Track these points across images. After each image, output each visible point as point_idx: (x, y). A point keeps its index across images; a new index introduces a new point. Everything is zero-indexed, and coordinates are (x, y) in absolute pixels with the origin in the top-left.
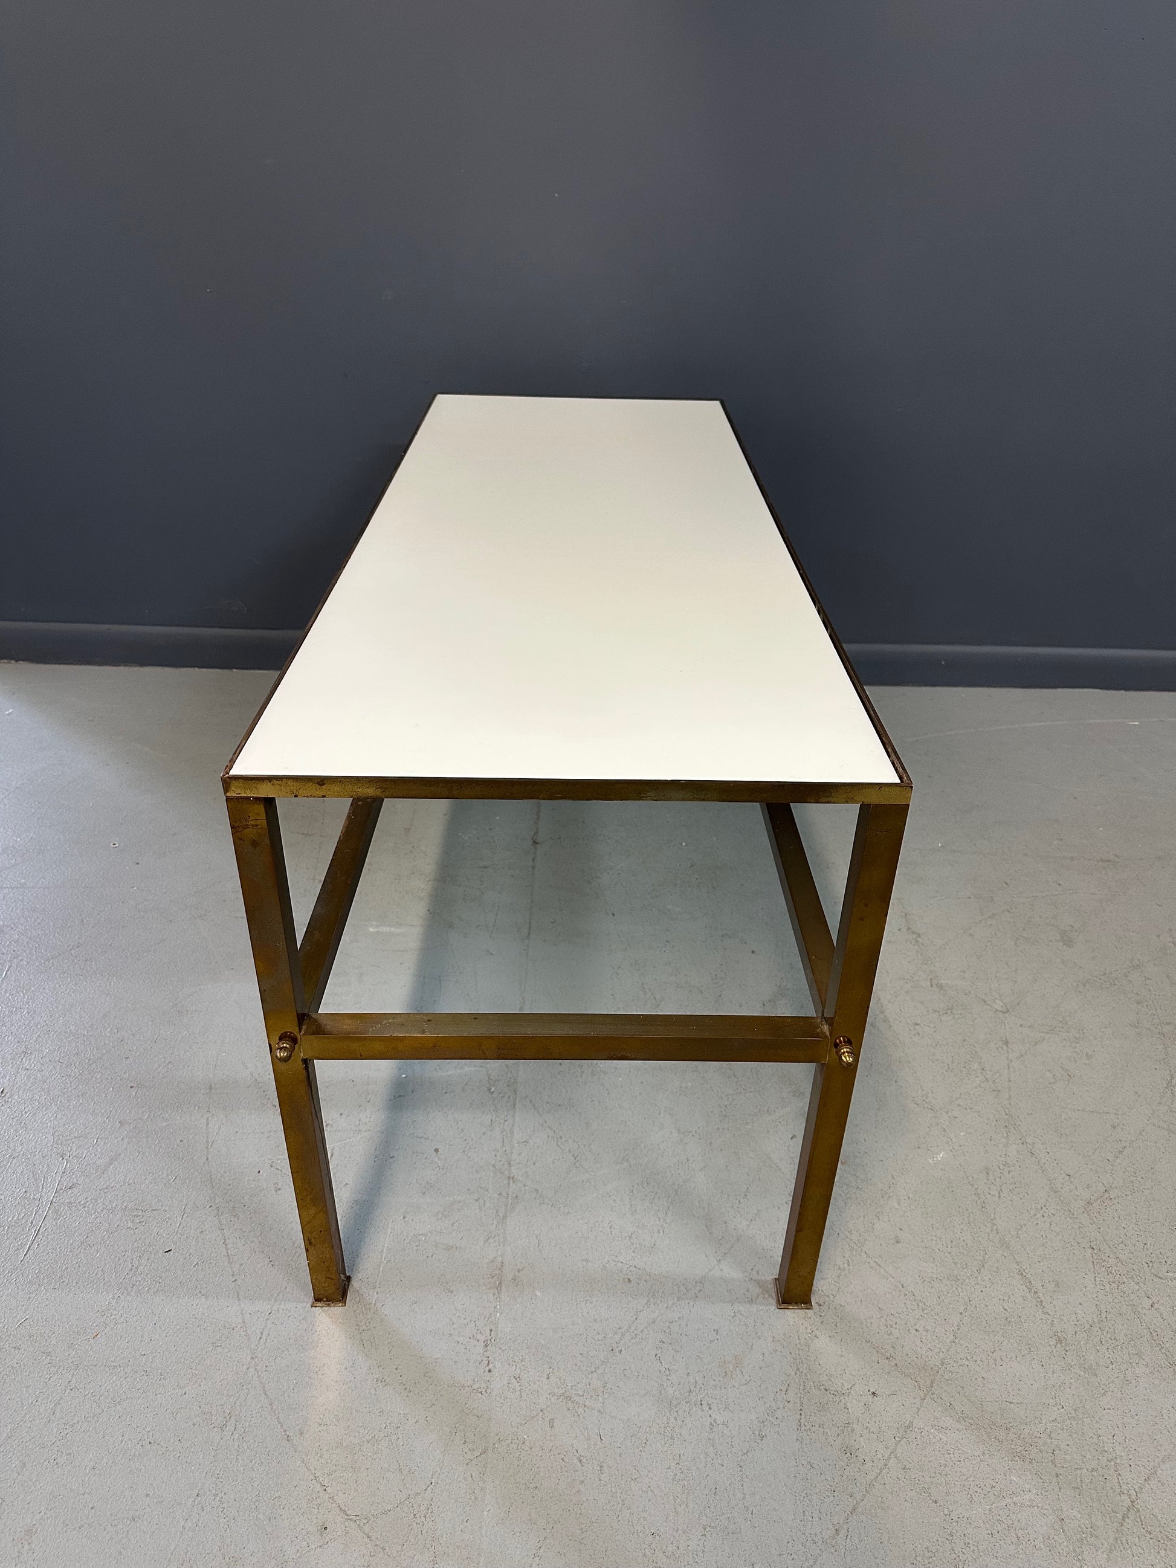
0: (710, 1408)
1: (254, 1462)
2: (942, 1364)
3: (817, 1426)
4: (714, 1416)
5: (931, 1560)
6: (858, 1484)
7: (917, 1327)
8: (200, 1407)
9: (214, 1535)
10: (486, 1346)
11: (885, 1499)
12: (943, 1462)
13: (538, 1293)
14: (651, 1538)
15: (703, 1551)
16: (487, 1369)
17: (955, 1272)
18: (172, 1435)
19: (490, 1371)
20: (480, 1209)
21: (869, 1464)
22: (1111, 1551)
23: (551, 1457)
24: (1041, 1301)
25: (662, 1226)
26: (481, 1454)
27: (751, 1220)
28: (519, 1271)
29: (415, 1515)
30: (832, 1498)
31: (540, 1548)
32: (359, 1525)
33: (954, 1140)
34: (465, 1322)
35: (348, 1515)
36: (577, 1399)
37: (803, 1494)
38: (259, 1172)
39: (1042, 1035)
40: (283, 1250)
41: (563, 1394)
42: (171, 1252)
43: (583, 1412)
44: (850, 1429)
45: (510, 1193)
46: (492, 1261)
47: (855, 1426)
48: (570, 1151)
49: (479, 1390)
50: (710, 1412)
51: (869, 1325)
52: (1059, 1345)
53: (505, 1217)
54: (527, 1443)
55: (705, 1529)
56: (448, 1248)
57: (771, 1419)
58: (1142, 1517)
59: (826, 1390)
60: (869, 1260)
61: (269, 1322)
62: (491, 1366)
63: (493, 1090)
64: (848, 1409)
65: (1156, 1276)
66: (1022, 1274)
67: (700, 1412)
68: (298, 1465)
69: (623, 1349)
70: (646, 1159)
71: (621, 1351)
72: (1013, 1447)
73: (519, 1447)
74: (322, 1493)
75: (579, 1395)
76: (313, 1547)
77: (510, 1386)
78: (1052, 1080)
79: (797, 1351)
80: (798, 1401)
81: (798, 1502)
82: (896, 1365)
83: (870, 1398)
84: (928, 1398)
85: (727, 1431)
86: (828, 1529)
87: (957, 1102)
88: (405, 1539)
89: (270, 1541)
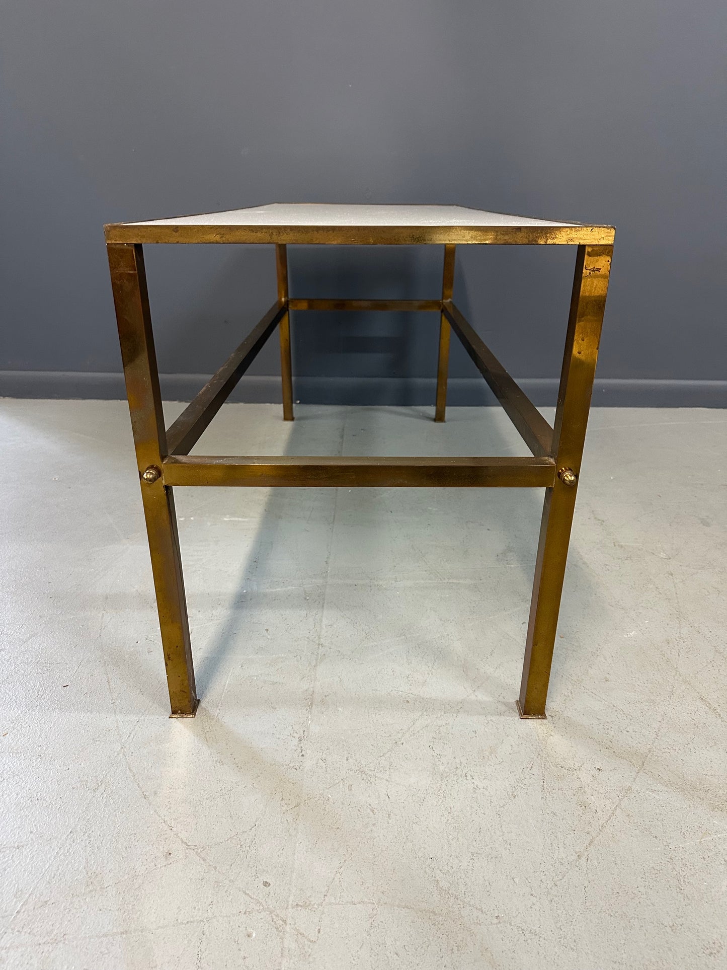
0: (473, 778)
1: (117, 811)
2: (649, 751)
3: (557, 789)
4: (476, 783)
5: (657, 875)
6: (593, 826)
7: (628, 729)
8: (79, 777)
9: (81, 858)
10: (300, 740)
11: (615, 835)
12: (658, 811)
13: (340, 709)
14: (429, 861)
15: (472, 870)
16: (301, 754)
17: (652, 698)
18: (56, 795)
19: (303, 755)
20: (298, 661)
21: (600, 813)
23: (350, 809)
24: (720, 715)
25: (431, 671)
26: (294, 807)
27: (497, 668)
28: (325, 696)
29: (241, 846)
30: (573, 835)
31: (341, 867)
32: (197, 852)
33: (642, 625)
34: (285, 726)
35: (188, 846)
36: (370, 773)
37: (550, 832)
38: (137, 642)
39: (696, 571)
40: (151, 685)
41: (359, 769)
42: (68, 687)
43: (374, 780)
44: (582, 791)
45: (320, 653)
46: (306, 690)
47: (586, 790)
48: (363, 630)
49: (294, 767)
50: (473, 781)
51: (591, 728)
53: (316, 666)
54: (331, 800)
55: (473, 855)
56: (273, 684)
57: (520, 785)
59: (562, 767)
60: (586, 691)
61: (137, 727)
62: (303, 753)
63: (308, 598)
64: (580, 779)
66: (702, 699)
67: (465, 781)
68: (151, 813)
69: (405, 742)
70: (418, 634)
71: (403, 743)
72: (712, 802)
73: (325, 803)
74: (169, 831)
75: (371, 770)
76: (159, 866)
77: (318, 765)
78: (707, 593)
79: (538, 744)
80: (540, 774)
81: (546, 838)
82: (614, 752)
83: (597, 772)
84: (641, 772)
85: (487, 793)
86: (572, 855)
87: (640, 605)
88: (233, 861)
89: (125, 862)
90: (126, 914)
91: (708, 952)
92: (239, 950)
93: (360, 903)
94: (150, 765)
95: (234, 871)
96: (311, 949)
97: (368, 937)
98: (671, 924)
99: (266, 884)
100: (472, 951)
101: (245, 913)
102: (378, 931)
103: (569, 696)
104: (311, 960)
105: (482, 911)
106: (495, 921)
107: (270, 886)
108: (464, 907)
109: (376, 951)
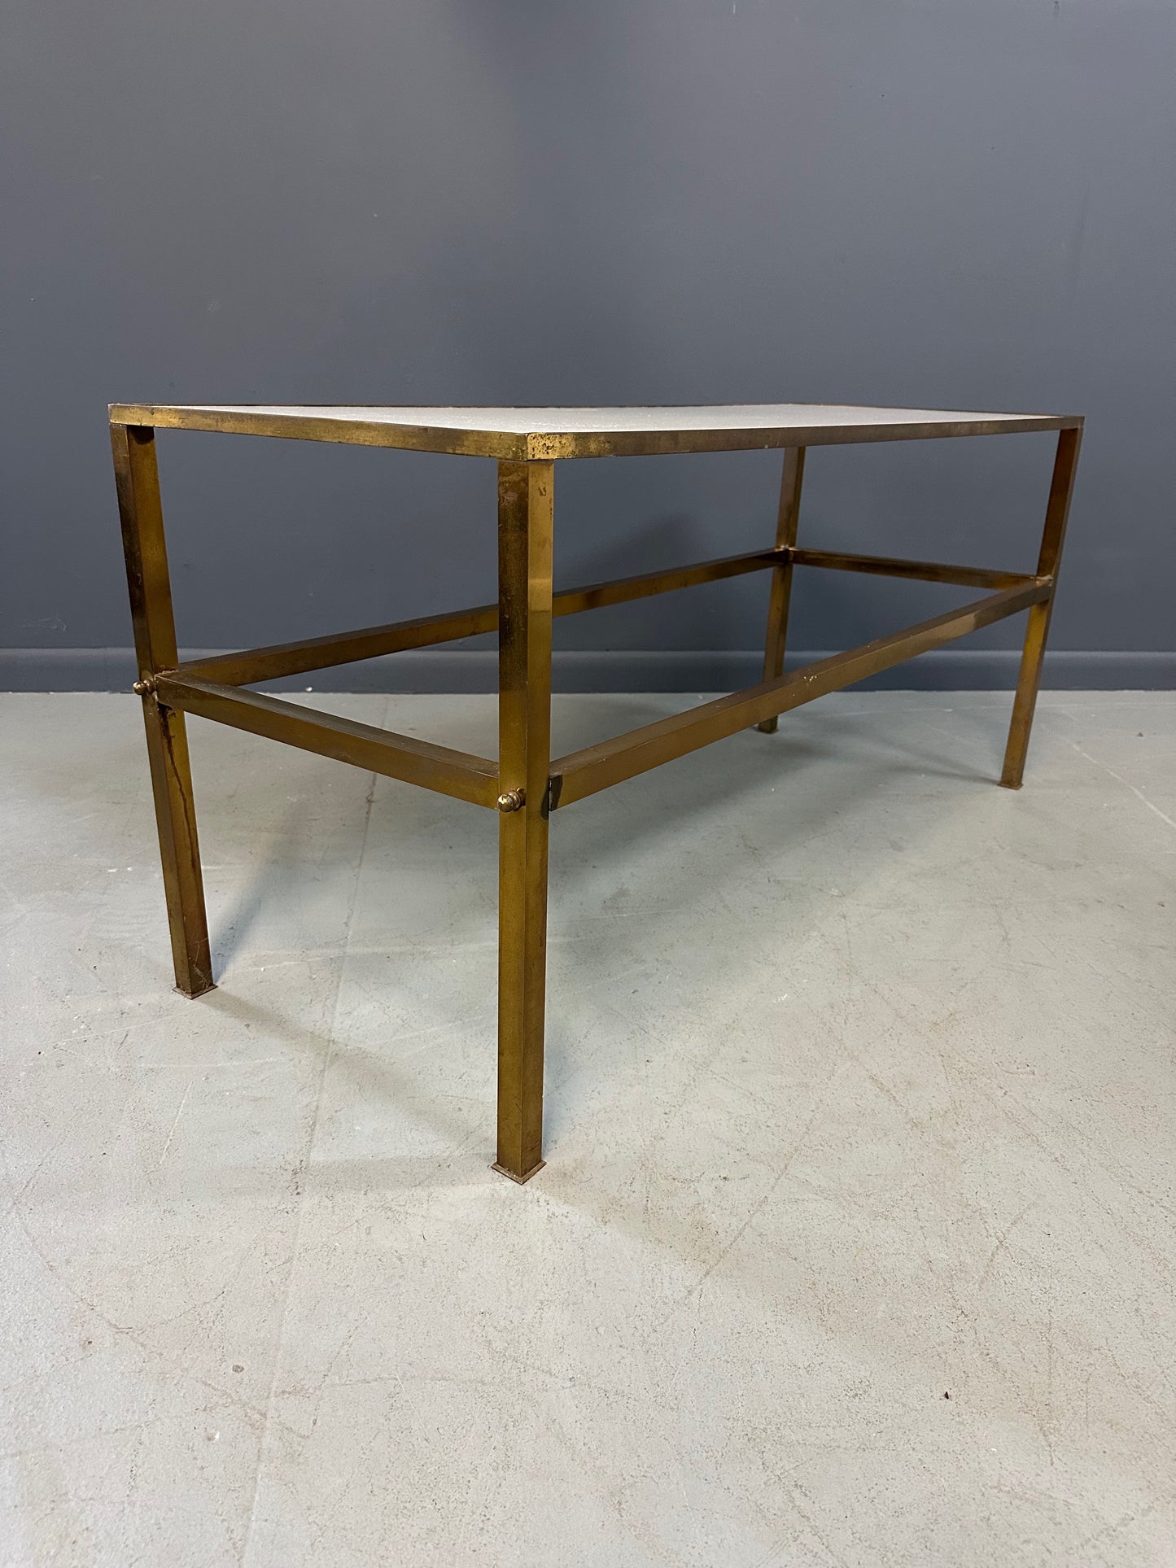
0: (548, 1204)
1: (7, 1291)
2: (796, 1150)
3: (665, 1209)
4: (552, 1210)
5: (793, 1306)
6: (711, 1252)
7: (768, 1124)
10: (295, 1174)
11: (740, 1261)
12: (801, 1226)
14: (479, 1317)
15: (540, 1322)
16: (296, 1192)
17: (805, 1081)
19: (298, 1194)
20: (294, 1066)
21: (722, 1235)
22: (983, 1282)
23: (367, 1259)
24: (894, 1097)
26: (284, 1263)
27: (592, 1055)
28: (336, 1111)
29: (201, 1321)
30: (683, 1266)
31: (350, 1337)
32: (132, 1336)
33: (797, 985)
34: (273, 1156)
35: (118, 1329)
36: (399, 1209)
37: (652, 1265)
39: (879, 910)
40: (62, 1113)
41: (383, 1206)
43: (404, 1218)
44: (700, 1208)
45: (330, 1052)
46: (307, 1105)
47: (706, 1206)
48: (396, 1016)
49: (285, 1210)
50: (548, 1207)
52: (915, 1129)
53: (323, 1071)
54: (339, 1250)
55: (542, 1303)
56: (256, 1100)
57: (614, 1207)
58: (1013, 1254)
59: (674, 1179)
60: (714, 1076)
62: (299, 1190)
63: (314, 976)
64: (698, 1193)
65: (1007, 1072)
66: (873, 1078)
67: (537, 1209)
68: (61, 1289)
69: (452, 1164)
71: (449, 1166)
72: (874, 1209)
73: (330, 1254)
74: (89, 1312)
75: (400, 1205)
76: (73, 1360)
77: (321, 1204)
78: (891, 940)
79: (642, 1151)
80: (644, 1191)
81: (646, 1272)
82: (748, 1154)
83: (722, 1182)
84: (782, 1178)
85: (566, 1221)
86: (680, 1291)
87: (799, 959)
88: (188, 1343)
89: (18, 1360)
90: (20, 1429)
91: (851, 1393)
92: (195, 1458)
93: (376, 1380)
94: (60, 1224)
95: (189, 1356)
96: (303, 1447)
97: (385, 1423)
98: (807, 1364)
99: (237, 1369)
100: (534, 1424)
101: (205, 1410)
102: (401, 1413)
103: (690, 1085)
104: (302, 1461)
105: (550, 1374)
106: (569, 1384)
107: (244, 1371)
108: (525, 1371)
109: (397, 1439)
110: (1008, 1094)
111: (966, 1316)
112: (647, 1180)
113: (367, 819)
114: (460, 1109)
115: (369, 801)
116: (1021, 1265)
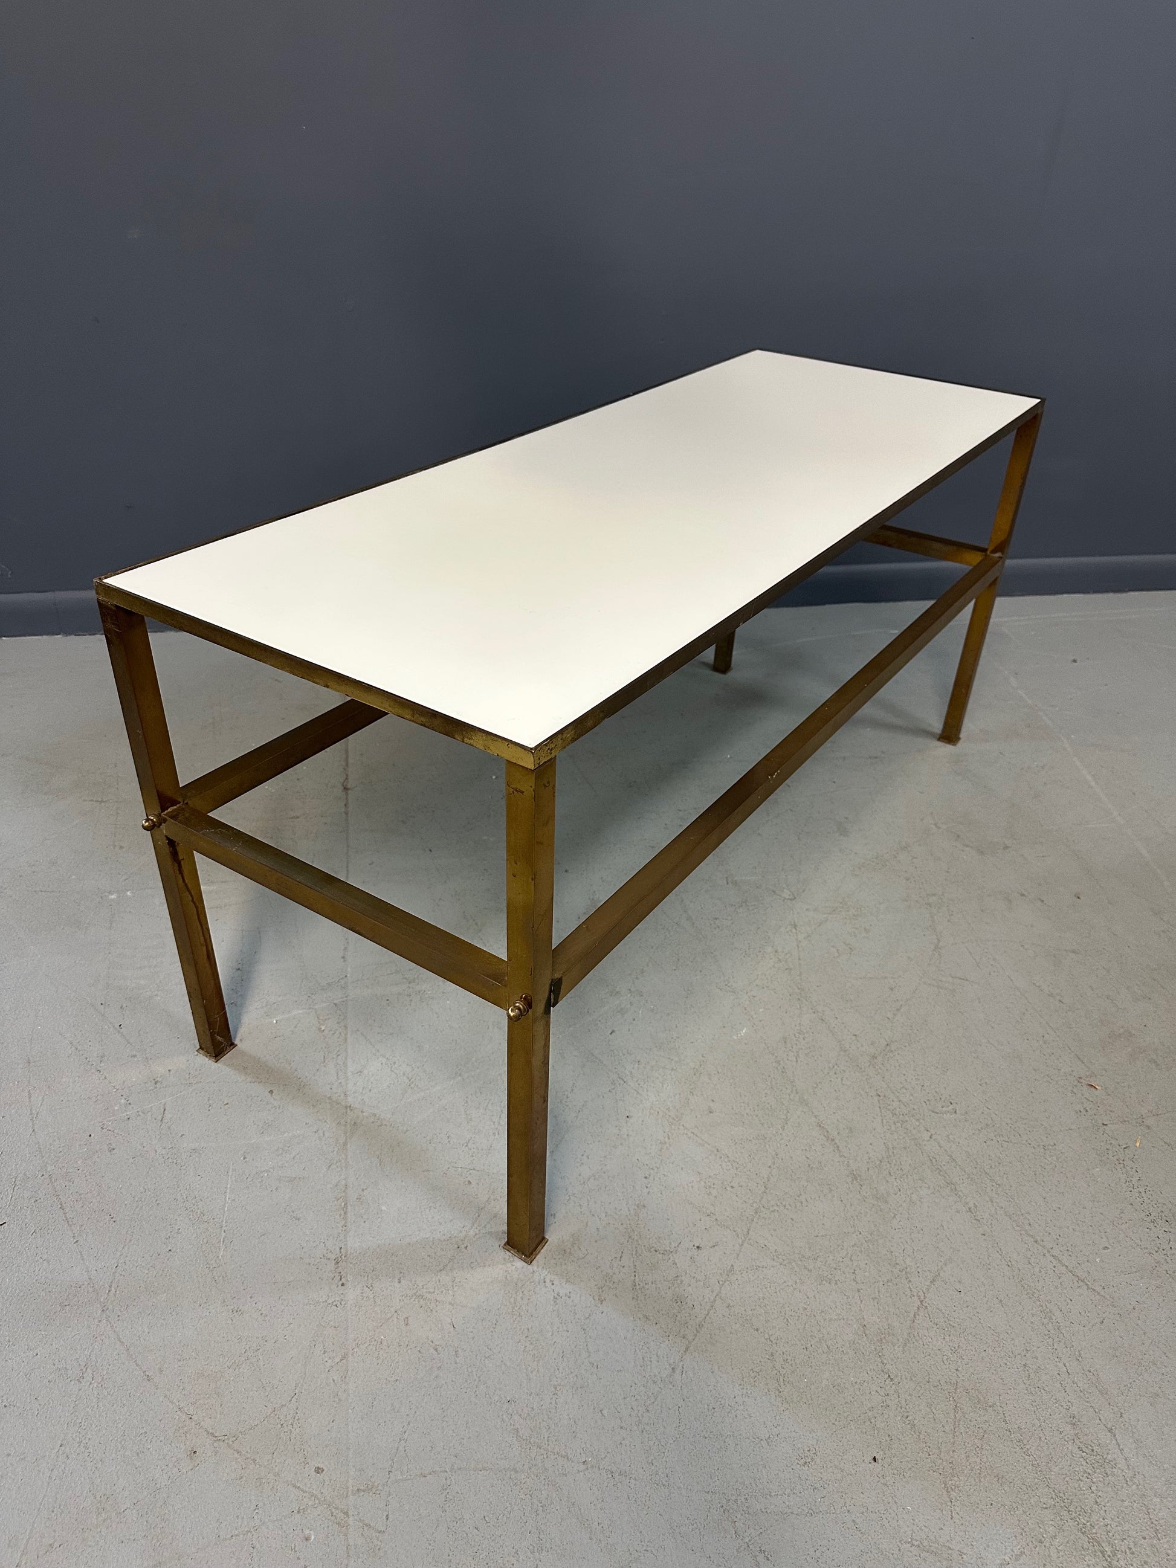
0: (553, 1284)
1: (115, 1406)
2: (756, 1213)
3: (650, 1283)
5: (756, 1378)
6: (689, 1327)
7: (732, 1184)
8: (54, 1364)
9: (82, 1479)
10: (337, 1263)
11: (713, 1334)
12: (761, 1296)
14: (506, 1405)
16: (341, 1283)
17: (763, 1132)
18: (28, 1395)
19: (343, 1285)
20: (320, 1139)
21: (698, 1308)
22: (905, 1345)
23: (409, 1351)
24: (838, 1147)
25: (497, 1129)
27: (579, 1111)
28: (363, 1190)
29: (282, 1425)
30: (667, 1342)
31: (405, 1432)
32: (228, 1444)
33: (754, 1016)
34: (315, 1244)
35: (216, 1436)
36: (429, 1296)
37: (642, 1343)
38: (90, 1135)
39: (826, 916)
40: (124, 1205)
41: (415, 1294)
42: (6, 1225)
43: (435, 1307)
44: (679, 1281)
45: (349, 1121)
47: (683, 1278)
48: (404, 1074)
49: (334, 1303)
50: (553, 1287)
52: (855, 1182)
53: (345, 1144)
54: (385, 1343)
56: (292, 1180)
57: (608, 1284)
58: (930, 1314)
59: (656, 1251)
60: (686, 1134)
61: (117, 1274)
62: (343, 1280)
63: (323, 1028)
64: (676, 1264)
65: (933, 1111)
66: (820, 1126)
67: (544, 1289)
68: (161, 1400)
69: (469, 1245)
70: (478, 1071)
71: (467, 1247)
73: (377, 1347)
74: (188, 1422)
75: (429, 1292)
76: (185, 1471)
77: (364, 1295)
78: (836, 955)
79: (628, 1222)
80: (632, 1265)
82: (716, 1219)
83: (695, 1252)
84: (745, 1245)
85: (570, 1302)
86: (666, 1369)
88: (275, 1447)
89: (140, 1474)
90: (154, 1541)
91: (802, 1462)
92: (298, 1558)
93: (430, 1474)
94: (146, 1330)
95: (277, 1461)
96: (381, 1542)
97: (443, 1515)
98: (767, 1436)
99: (319, 1470)
100: (558, 1508)
101: (298, 1512)
102: (454, 1505)
103: (665, 1143)
104: (382, 1555)
105: (568, 1458)
106: (582, 1467)
107: (324, 1472)
108: (547, 1457)
109: (453, 1529)
110: (934, 1137)
111: (892, 1380)
112: (634, 1253)
113: (347, 814)
114: (470, 1183)
115: (345, 788)
116: (937, 1324)
